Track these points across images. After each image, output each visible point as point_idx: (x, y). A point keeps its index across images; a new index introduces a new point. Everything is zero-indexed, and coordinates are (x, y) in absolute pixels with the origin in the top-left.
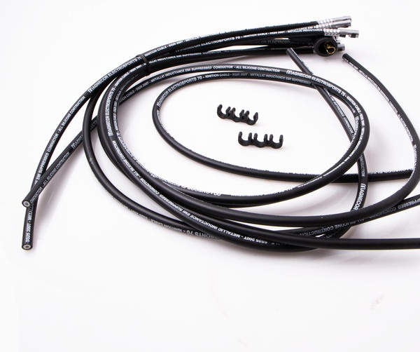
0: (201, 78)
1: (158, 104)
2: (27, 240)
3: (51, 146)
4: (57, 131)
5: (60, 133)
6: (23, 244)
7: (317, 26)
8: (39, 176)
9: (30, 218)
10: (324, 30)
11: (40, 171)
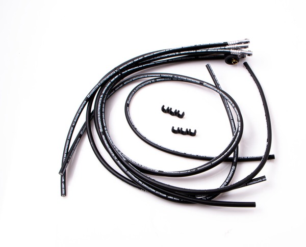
0: (153, 81)
1: (128, 102)
2: (63, 193)
3: (70, 136)
4: (72, 126)
5: (73, 126)
6: (62, 194)
7: (227, 47)
8: (65, 155)
9: (63, 180)
10: (231, 51)
11: (66, 152)
